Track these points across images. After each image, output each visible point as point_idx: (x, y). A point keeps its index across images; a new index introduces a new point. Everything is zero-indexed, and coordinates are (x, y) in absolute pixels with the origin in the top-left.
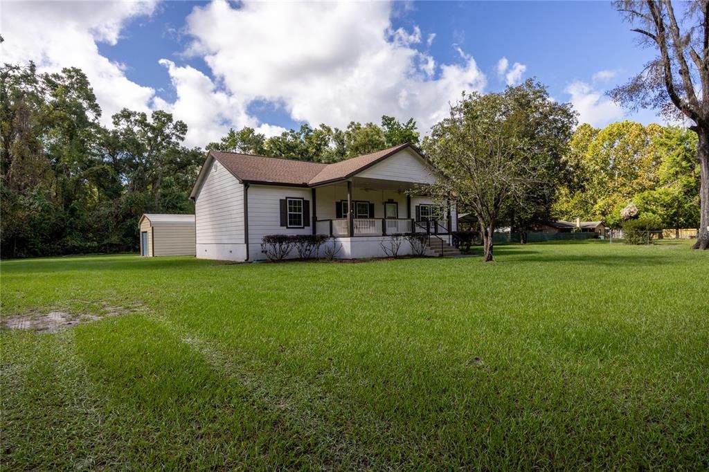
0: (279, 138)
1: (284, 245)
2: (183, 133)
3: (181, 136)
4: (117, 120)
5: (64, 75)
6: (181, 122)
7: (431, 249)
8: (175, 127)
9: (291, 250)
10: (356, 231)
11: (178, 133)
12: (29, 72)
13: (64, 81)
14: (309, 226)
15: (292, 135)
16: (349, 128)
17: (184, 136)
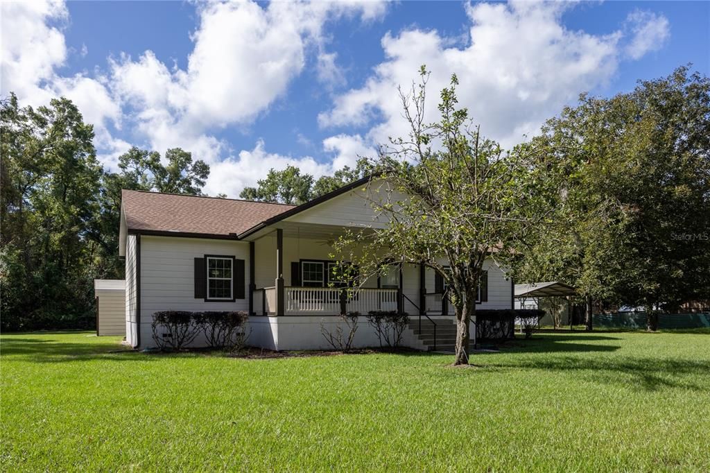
2: (204, 176)
3: (202, 180)
4: (125, 161)
6: (202, 161)
7: (420, 338)
8: (194, 169)
10: (289, 308)
11: (198, 177)
12: (9, 105)
14: (244, 298)
17: (206, 180)
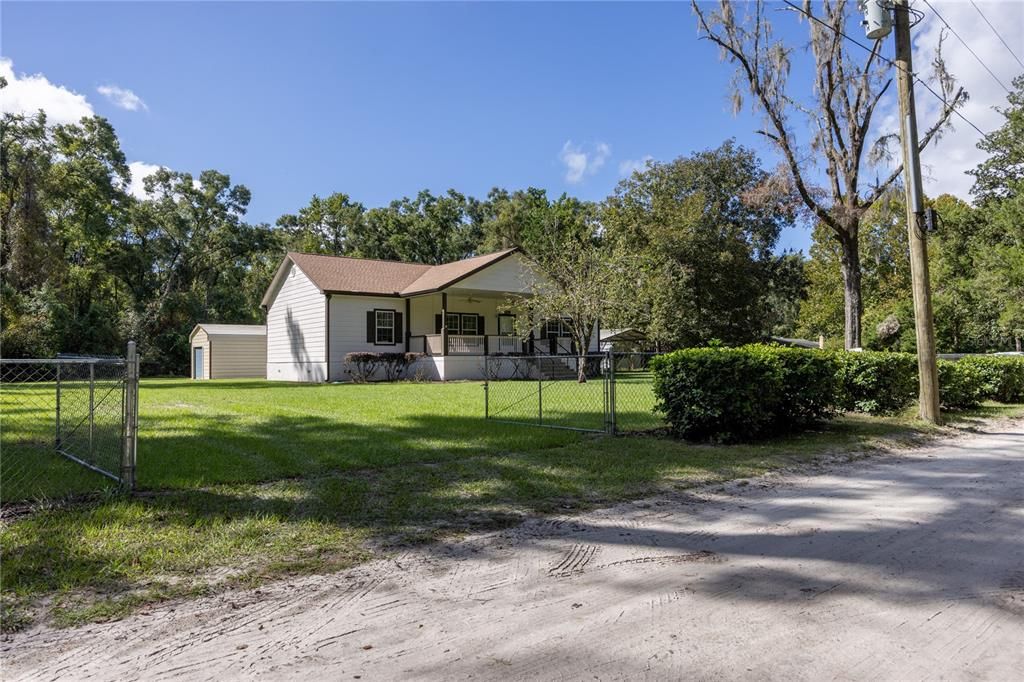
0: (386, 210)
1: (370, 365)
2: (245, 203)
3: (242, 207)
4: (149, 184)
5: (83, 127)
6: (242, 187)
8: (233, 194)
9: (377, 370)
10: (451, 350)
11: (237, 203)
12: (37, 124)
13: (82, 135)
14: (401, 342)
15: (405, 206)
16: (490, 197)
17: (246, 207)
